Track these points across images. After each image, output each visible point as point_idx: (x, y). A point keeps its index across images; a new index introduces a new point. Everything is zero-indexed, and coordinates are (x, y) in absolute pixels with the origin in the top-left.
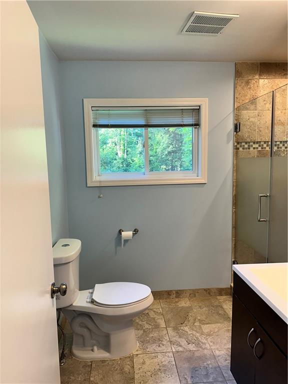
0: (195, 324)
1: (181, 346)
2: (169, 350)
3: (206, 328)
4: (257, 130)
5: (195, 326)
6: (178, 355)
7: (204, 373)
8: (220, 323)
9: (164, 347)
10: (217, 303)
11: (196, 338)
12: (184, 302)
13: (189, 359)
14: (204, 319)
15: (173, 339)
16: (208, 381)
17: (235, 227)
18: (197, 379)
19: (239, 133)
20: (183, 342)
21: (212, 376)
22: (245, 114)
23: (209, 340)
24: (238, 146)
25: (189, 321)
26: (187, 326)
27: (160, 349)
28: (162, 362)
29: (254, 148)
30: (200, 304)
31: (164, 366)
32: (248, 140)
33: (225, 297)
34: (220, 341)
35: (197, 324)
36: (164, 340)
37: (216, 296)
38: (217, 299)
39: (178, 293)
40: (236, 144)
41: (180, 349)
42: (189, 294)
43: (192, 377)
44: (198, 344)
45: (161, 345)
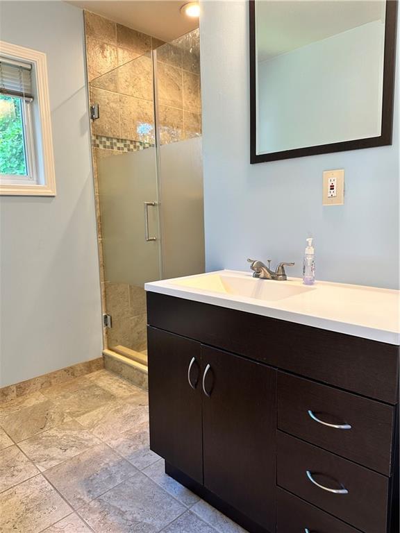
0: (65, 421)
1: (52, 459)
2: (35, 472)
3: (84, 420)
4: (120, 122)
5: (66, 423)
6: (54, 473)
7: (105, 477)
8: (103, 405)
9: (23, 474)
10: (87, 384)
11: (74, 437)
12: (34, 399)
13: (74, 471)
14: (78, 410)
15: (35, 455)
16: (117, 484)
17: (104, 265)
18: (98, 490)
19: (97, 122)
20: (55, 452)
21: (118, 476)
22: (104, 95)
23: (95, 432)
24: (98, 142)
25: (53, 421)
26: (52, 428)
27: (15, 479)
28: (28, 497)
29: (119, 148)
30: (63, 393)
31: (33, 500)
32: (110, 135)
33: (96, 373)
34: (111, 428)
35: (68, 419)
36: (18, 463)
37: (83, 374)
38: (86, 379)
39: (20, 388)
40: (94, 138)
41: (54, 463)
42: (40, 385)
43: (89, 491)
44: (81, 444)
45: (15, 473)
